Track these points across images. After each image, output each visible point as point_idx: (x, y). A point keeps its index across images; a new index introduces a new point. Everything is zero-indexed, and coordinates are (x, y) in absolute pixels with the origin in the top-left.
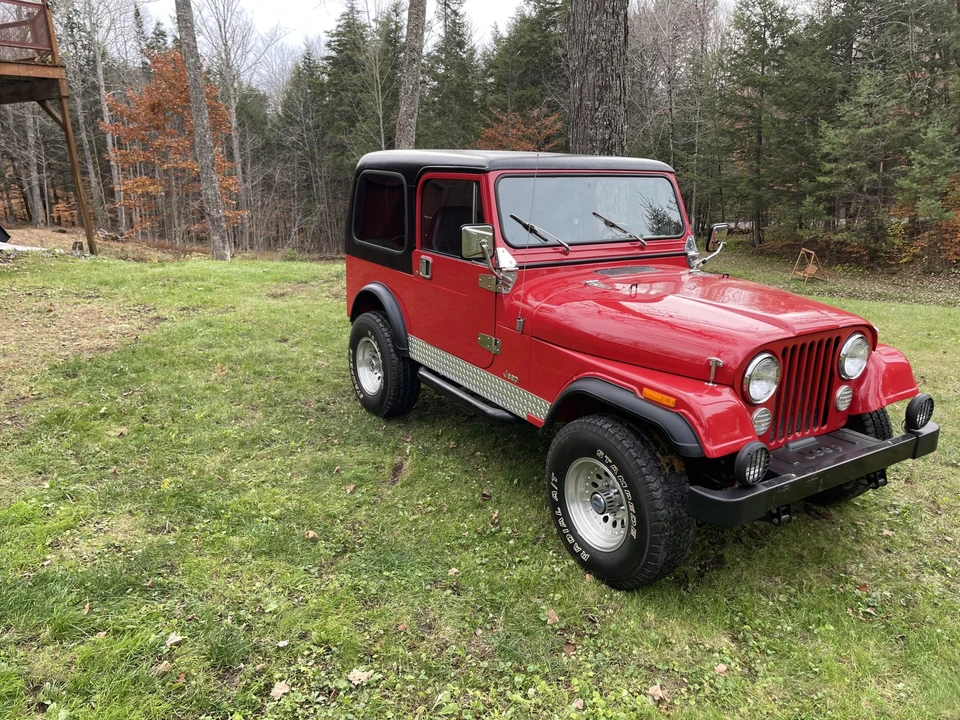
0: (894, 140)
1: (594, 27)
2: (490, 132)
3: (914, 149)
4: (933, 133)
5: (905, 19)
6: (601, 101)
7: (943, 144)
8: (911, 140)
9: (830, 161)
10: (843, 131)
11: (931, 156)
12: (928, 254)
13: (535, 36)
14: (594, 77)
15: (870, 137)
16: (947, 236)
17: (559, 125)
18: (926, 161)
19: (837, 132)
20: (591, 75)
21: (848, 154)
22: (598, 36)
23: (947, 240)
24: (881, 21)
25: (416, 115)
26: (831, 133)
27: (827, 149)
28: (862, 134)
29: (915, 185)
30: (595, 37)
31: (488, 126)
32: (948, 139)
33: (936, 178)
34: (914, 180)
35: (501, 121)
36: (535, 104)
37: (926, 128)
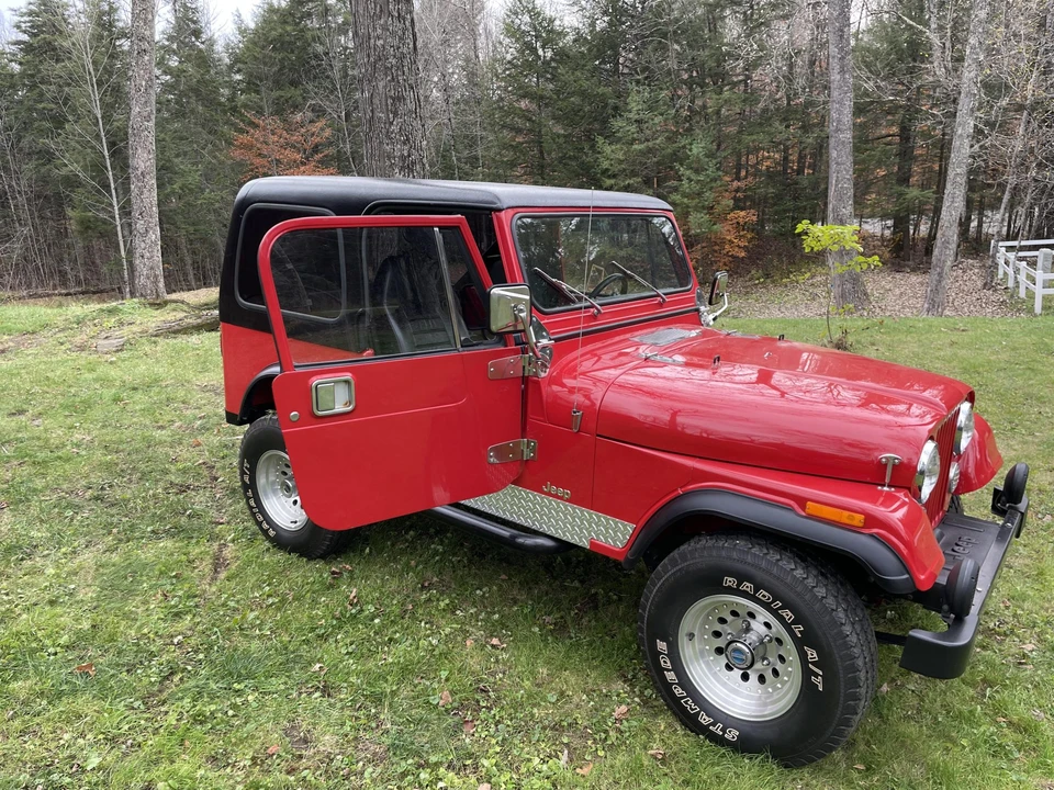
0: (664, 156)
1: (379, 31)
2: (244, 138)
3: (682, 165)
4: (697, 149)
5: (665, 36)
6: (396, 114)
7: (707, 160)
8: (679, 157)
9: (609, 177)
10: (618, 146)
11: (697, 171)
12: (702, 266)
13: (289, 28)
14: (385, 87)
15: (642, 153)
16: (717, 248)
17: (328, 133)
18: (693, 177)
19: (613, 147)
20: (381, 84)
21: (624, 170)
22: (385, 41)
23: (716, 251)
24: (643, 37)
25: (153, 117)
26: (608, 149)
27: (606, 164)
28: (635, 150)
29: (685, 200)
30: (381, 42)
31: (241, 131)
32: (711, 155)
33: (703, 193)
34: (685, 195)
35: (256, 126)
36: (296, 107)
37: (691, 144)
